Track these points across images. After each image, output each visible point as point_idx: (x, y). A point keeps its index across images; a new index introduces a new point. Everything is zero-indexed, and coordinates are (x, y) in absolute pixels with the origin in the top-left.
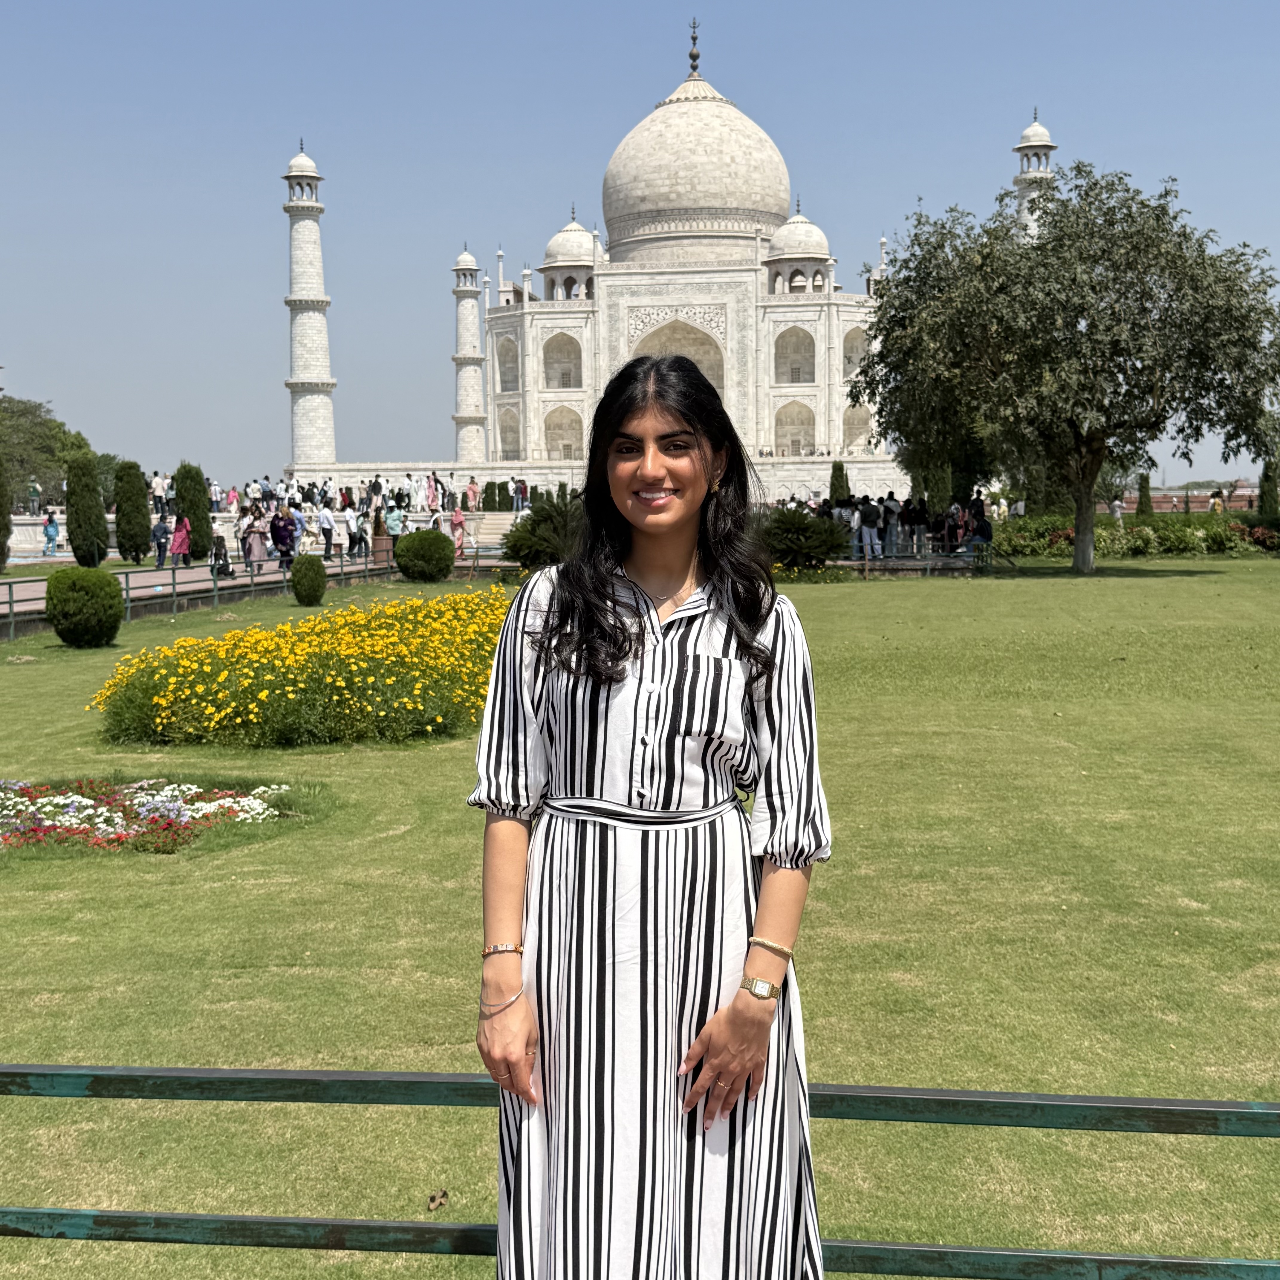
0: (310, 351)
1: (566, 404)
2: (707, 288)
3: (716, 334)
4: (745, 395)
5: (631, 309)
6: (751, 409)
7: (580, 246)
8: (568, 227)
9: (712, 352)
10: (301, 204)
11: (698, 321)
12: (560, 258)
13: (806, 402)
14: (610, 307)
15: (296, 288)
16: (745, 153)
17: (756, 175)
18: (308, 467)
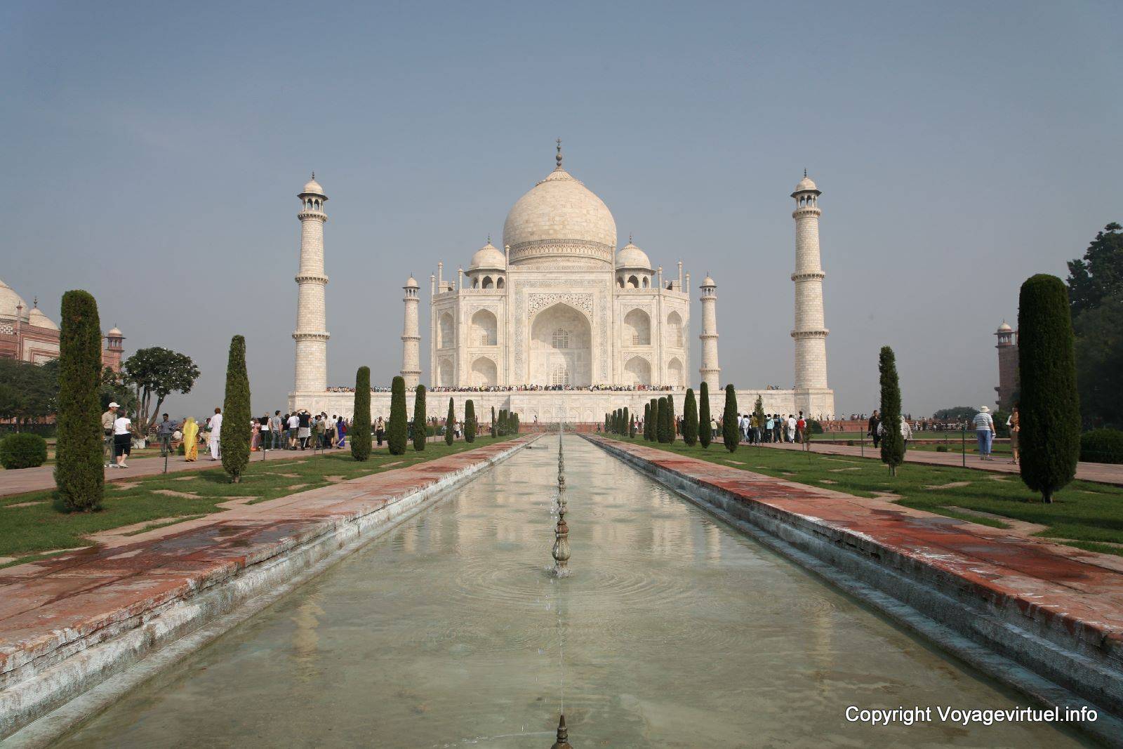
0: (311, 313)
1: (485, 356)
2: (580, 283)
3: (586, 312)
4: (605, 352)
5: (531, 295)
6: (610, 360)
7: (495, 258)
8: (486, 247)
9: (580, 325)
10: (310, 212)
11: (575, 304)
12: (481, 265)
13: (645, 357)
14: (516, 294)
15: (304, 269)
16: (595, 209)
17: (600, 223)
18: (306, 394)
